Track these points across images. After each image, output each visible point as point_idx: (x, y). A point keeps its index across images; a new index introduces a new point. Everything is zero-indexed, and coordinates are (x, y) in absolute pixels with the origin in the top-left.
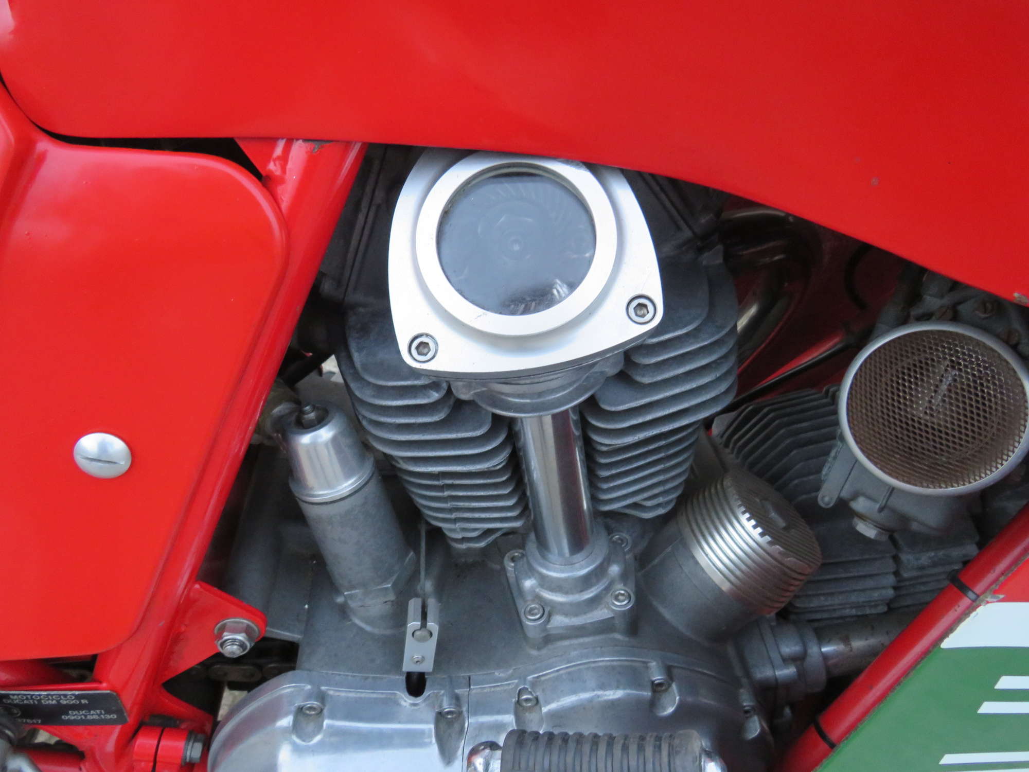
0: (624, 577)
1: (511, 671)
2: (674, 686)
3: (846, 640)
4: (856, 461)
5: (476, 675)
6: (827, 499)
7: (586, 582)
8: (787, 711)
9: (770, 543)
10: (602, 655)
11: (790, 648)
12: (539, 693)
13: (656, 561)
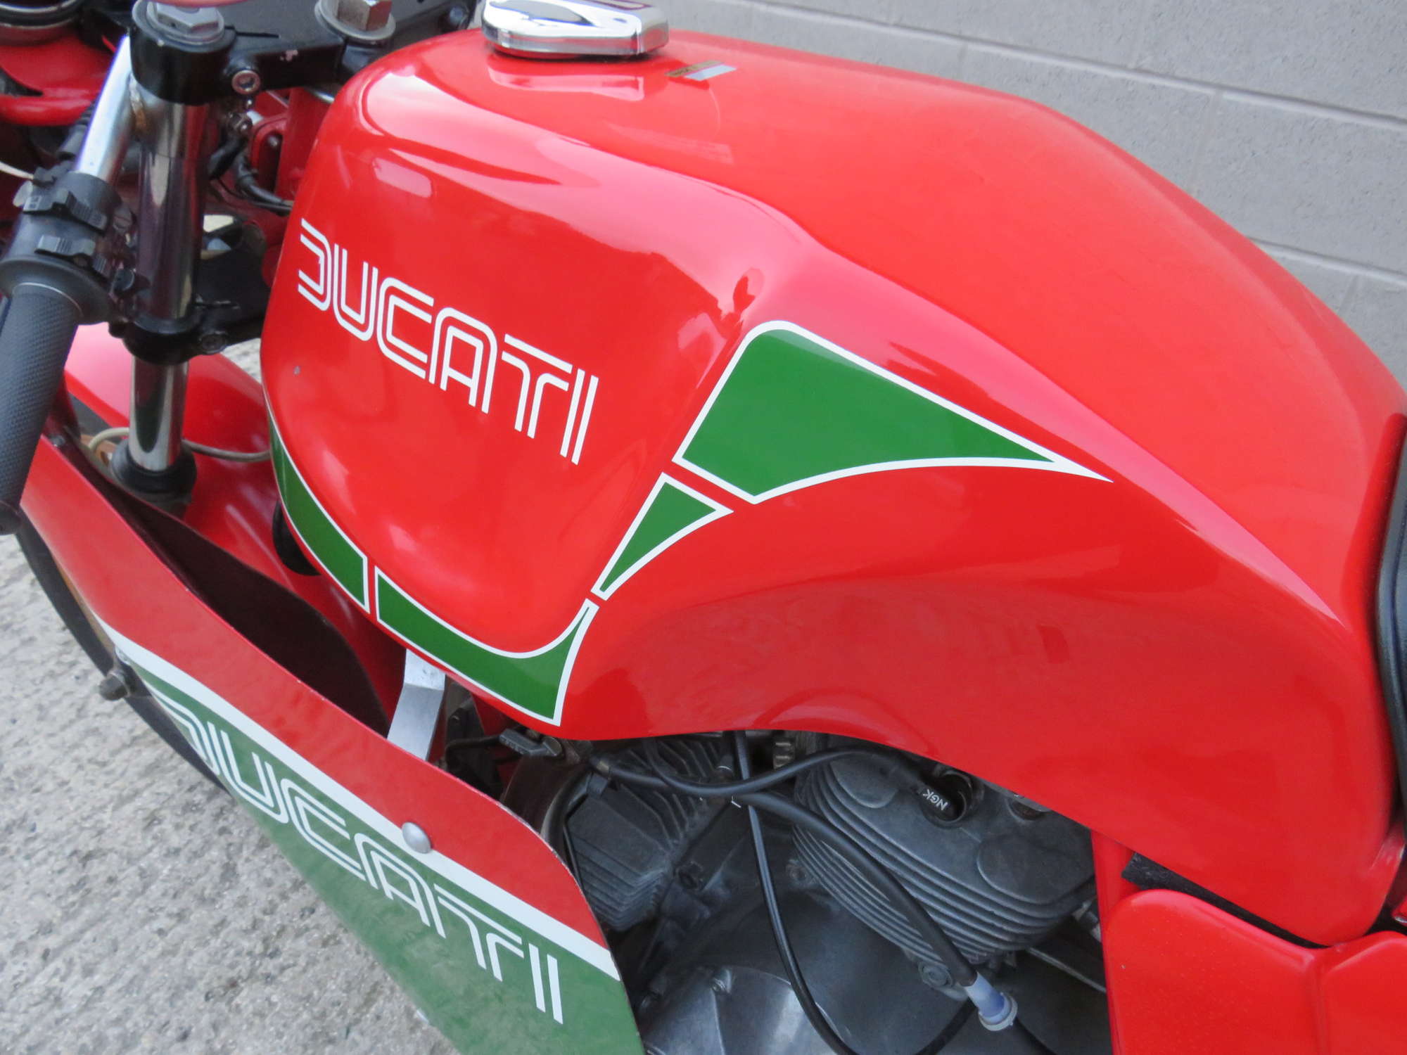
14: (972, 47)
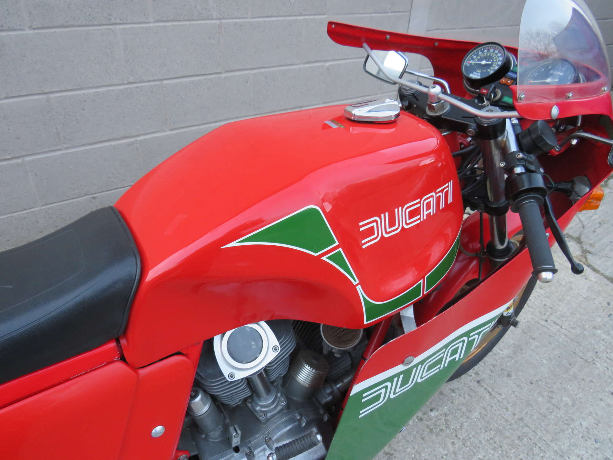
0: (282, 395)
1: (260, 434)
2: (303, 418)
3: (342, 381)
4: (329, 346)
5: (251, 439)
6: (325, 352)
7: (273, 402)
8: (333, 407)
9: (315, 371)
10: (283, 418)
11: (329, 391)
12: (270, 436)
13: (287, 385)
14: (51, 96)
